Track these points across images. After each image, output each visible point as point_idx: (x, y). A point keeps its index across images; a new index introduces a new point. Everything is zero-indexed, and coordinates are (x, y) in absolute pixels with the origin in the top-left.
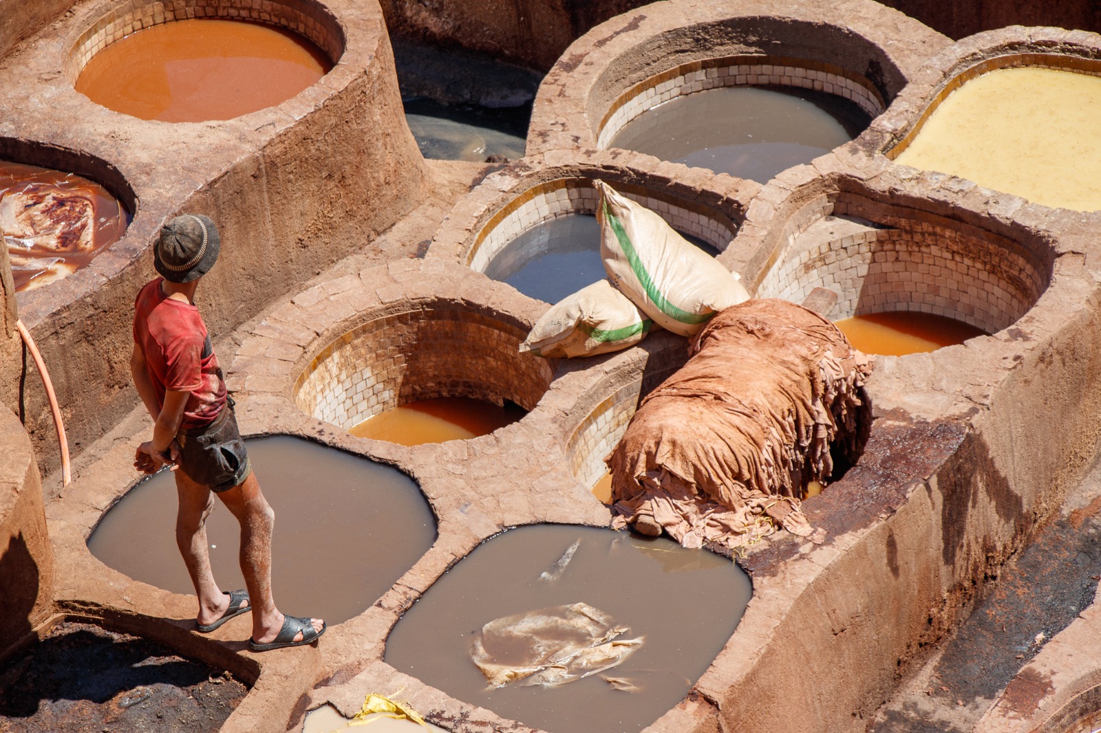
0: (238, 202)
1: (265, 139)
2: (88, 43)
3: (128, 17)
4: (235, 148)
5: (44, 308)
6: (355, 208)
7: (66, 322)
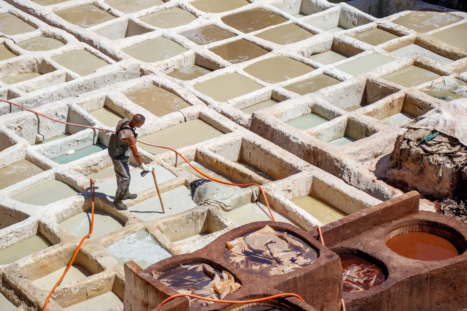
0: (419, 285)
1: (432, 269)
2: (394, 232)
3: (408, 227)
4: (422, 269)
5: (351, 298)
6: (457, 298)
7: (356, 303)
